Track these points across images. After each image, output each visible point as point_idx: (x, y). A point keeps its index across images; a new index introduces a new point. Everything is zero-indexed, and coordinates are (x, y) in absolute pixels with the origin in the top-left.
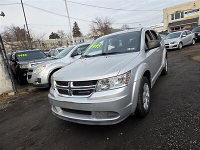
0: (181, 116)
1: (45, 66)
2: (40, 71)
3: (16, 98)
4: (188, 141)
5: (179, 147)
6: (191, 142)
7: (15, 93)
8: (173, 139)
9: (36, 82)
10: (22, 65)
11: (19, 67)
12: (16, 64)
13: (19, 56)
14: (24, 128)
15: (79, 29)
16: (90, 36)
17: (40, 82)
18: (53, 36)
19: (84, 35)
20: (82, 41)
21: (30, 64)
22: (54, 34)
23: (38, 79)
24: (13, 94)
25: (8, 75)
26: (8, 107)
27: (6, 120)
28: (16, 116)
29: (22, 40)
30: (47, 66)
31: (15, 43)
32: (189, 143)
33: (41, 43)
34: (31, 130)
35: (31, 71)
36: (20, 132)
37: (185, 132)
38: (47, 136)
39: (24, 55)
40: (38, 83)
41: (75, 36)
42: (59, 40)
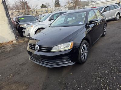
0: (116, 66)
1: (32, 26)
2: (30, 29)
3: (17, 44)
4: (117, 85)
5: (109, 88)
6: (119, 86)
7: (17, 41)
8: (106, 82)
9: (27, 35)
10: (21, 25)
11: (19, 26)
12: (18, 24)
13: (20, 19)
14: (16, 63)
15: (59, 2)
16: (66, 7)
17: (30, 36)
18: (43, 6)
19: (62, 6)
20: (60, 10)
21: (26, 24)
22: (44, 5)
23: (29, 34)
24: (15, 42)
25: (12, 31)
26: (11, 50)
27: (8, 57)
28: (14, 55)
29: (25, 9)
30: (34, 26)
31: (21, 10)
32: (117, 86)
33: (35, 11)
34: (20, 65)
35: (25, 29)
36: (14, 65)
37: (116, 78)
38: (28, 69)
39: (22, 19)
40: (29, 36)
41: (56, 6)
42: (46, 9)
